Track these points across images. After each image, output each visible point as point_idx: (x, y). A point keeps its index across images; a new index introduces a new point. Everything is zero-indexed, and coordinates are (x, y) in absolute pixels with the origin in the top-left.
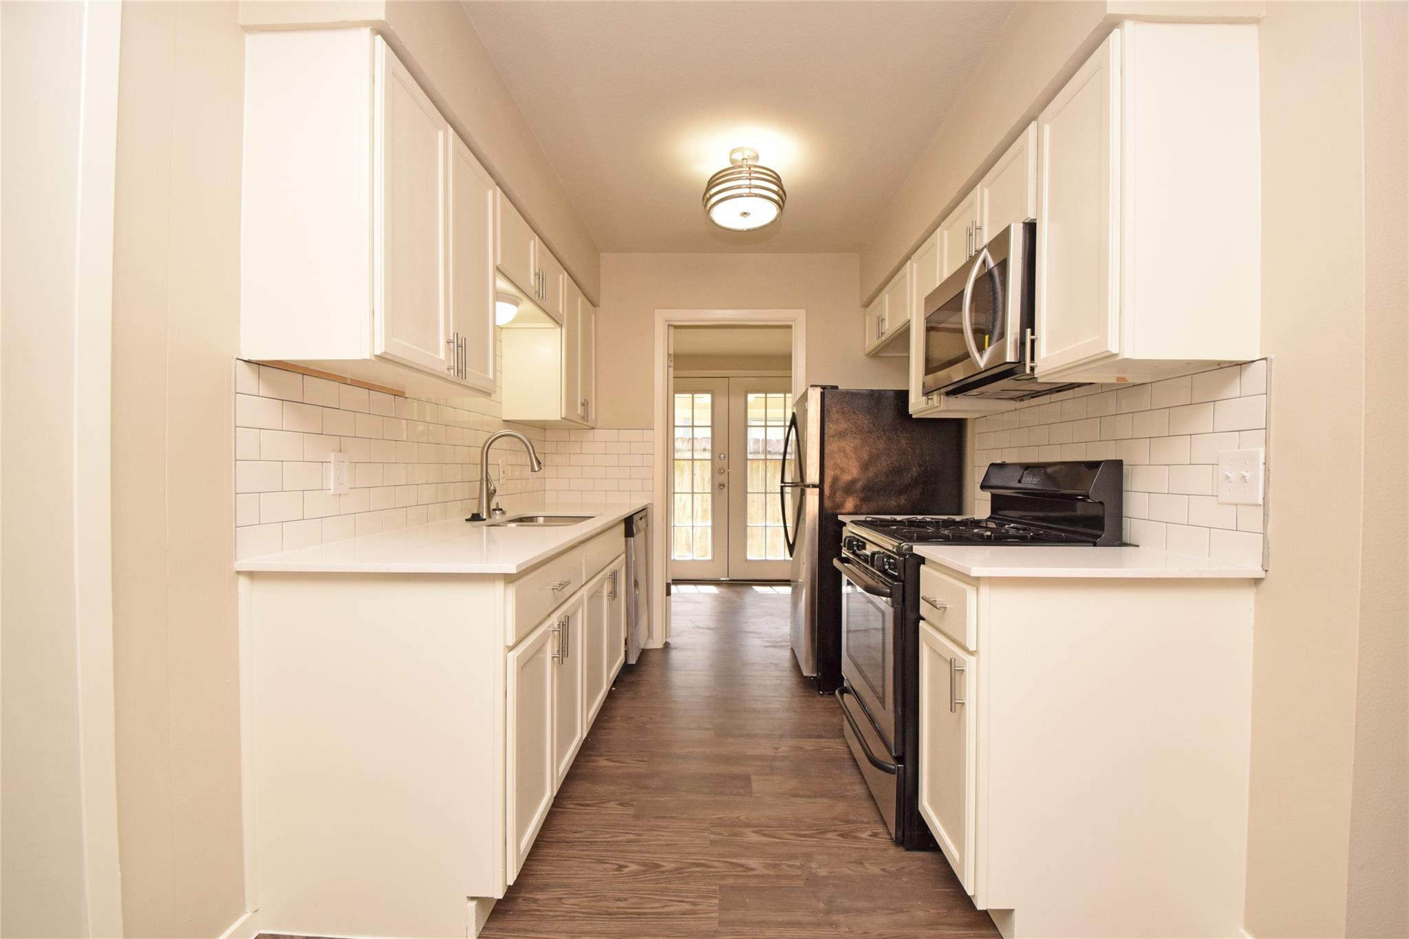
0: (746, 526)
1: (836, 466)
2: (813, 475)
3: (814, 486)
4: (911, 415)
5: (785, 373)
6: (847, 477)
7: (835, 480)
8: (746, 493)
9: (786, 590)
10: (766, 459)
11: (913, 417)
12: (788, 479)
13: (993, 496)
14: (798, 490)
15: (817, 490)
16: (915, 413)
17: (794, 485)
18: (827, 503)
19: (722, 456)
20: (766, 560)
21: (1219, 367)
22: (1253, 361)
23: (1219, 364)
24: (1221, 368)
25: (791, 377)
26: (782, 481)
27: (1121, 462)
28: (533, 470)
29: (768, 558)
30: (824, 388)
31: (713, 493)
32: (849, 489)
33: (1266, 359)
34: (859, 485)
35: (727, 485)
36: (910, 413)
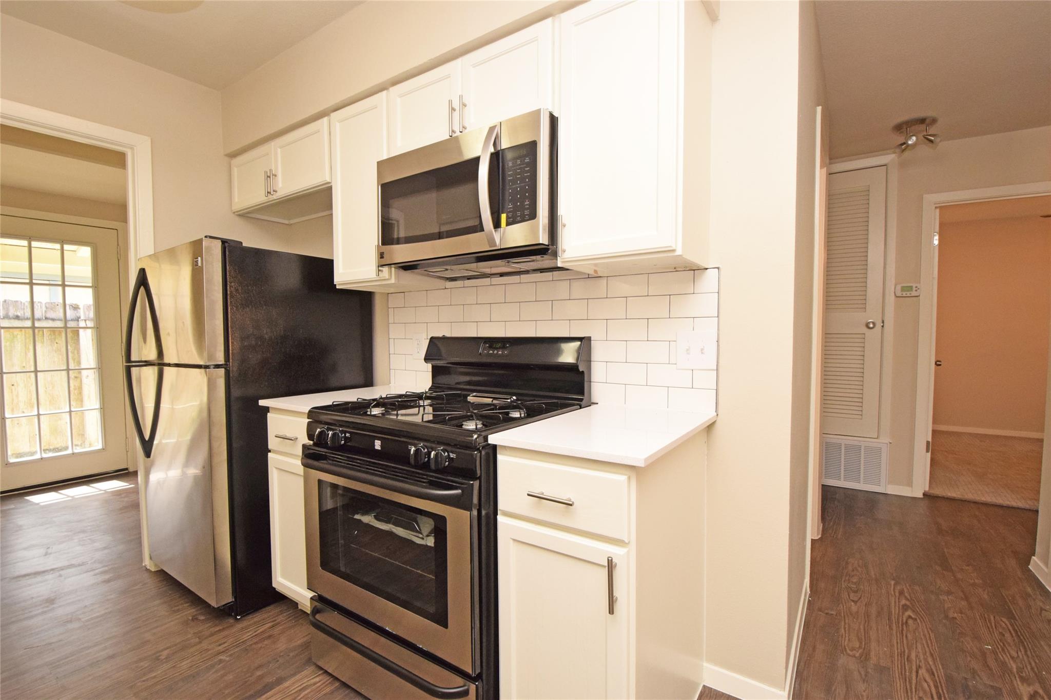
4: (336, 285)
11: (337, 287)
13: (433, 367)
16: (339, 284)
21: (674, 270)
22: (707, 269)
23: (675, 268)
24: (677, 271)
33: (718, 268)
36: (335, 283)
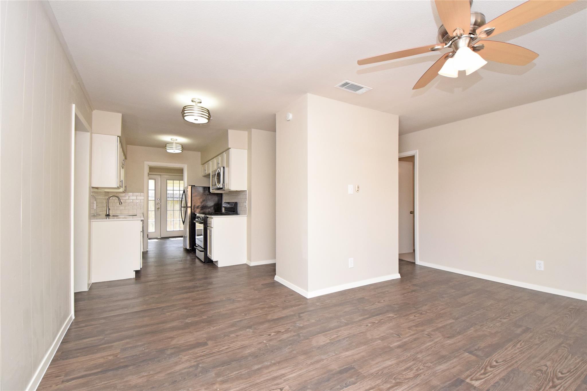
0: (167, 221)
1: (195, 203)
2: (189, 205)
3: (190, 207)
5: (181, 175)
6: (197, 205)
7: (194, 206)
8: (167, 210)
9: (182, 239)
10: (173, 200)
12: (182, 206)
14: (185, 208)
15: (190, 208)
17: (184, 207)
18: (193, 211)
19: (158, 199)
20: (173, 231)
25: (183, 176)
26: (181, 206)
27: (237, 202)
28: (120, 204)
29: (174, 230)
30: (192, 186)
31: (155, 211)
32: (198, 207)
34: (200, 207)
35: (160, 208)
